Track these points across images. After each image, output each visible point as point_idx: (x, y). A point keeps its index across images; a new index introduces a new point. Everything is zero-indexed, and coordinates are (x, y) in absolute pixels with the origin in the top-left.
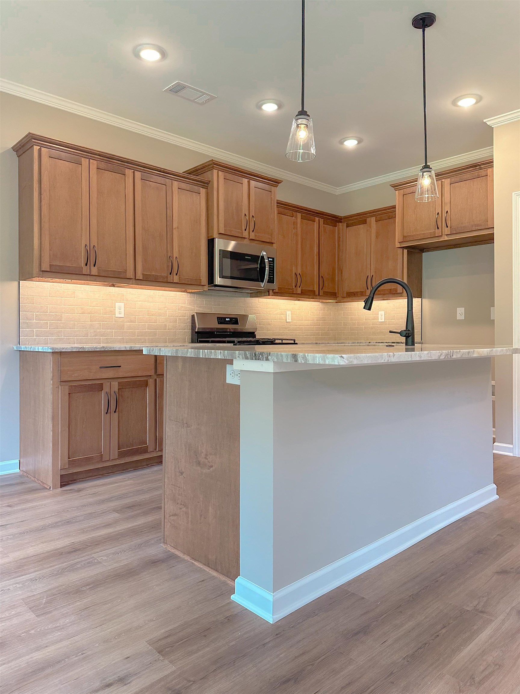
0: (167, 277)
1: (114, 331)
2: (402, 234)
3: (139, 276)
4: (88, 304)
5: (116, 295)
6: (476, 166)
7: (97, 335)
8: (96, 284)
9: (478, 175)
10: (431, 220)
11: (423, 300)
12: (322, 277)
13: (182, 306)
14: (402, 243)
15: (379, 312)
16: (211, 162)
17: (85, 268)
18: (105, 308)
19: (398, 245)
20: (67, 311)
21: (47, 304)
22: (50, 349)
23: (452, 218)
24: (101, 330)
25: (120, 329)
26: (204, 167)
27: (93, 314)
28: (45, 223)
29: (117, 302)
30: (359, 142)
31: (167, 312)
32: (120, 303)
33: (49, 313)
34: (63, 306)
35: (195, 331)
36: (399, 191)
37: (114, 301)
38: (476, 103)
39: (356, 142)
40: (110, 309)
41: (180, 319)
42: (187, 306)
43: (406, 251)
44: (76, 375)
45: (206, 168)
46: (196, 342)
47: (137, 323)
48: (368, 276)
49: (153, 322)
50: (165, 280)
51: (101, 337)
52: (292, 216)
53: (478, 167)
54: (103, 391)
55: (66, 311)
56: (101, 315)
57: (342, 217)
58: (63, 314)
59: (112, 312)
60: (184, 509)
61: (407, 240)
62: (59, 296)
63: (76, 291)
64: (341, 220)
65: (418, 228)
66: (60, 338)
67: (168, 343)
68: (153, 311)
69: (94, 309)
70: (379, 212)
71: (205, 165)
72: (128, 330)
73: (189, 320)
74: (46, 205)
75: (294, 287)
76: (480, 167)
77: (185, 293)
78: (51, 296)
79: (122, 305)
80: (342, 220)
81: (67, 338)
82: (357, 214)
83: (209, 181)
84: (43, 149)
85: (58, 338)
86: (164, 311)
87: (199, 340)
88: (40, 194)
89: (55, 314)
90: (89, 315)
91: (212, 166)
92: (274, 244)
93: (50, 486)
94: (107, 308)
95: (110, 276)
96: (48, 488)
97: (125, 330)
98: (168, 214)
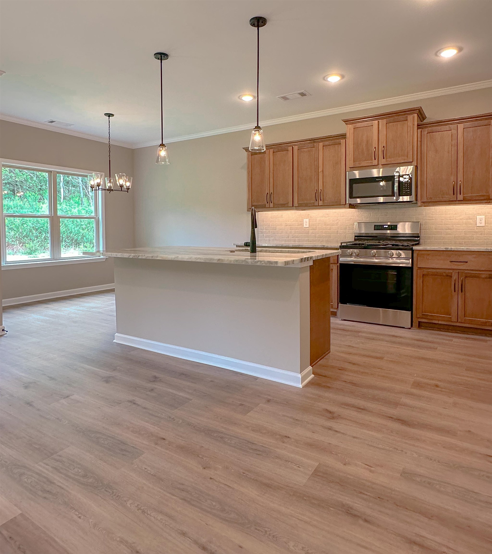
0: (314, 203)
1: (303, 235)
7: (293, 237)
17: (267, 204)
18: (298, 223)
24: (296, 234)
25: (307, 234)
27: (292, 226)
29: (304, 219)
31: (339, 223)
41: (349, 227)
42: (355, 218)
47: (317, 230)
49: (329, 229)
50: (313, 205)
51: (296, 238)
56: (296, 226)
59: (301, 224)
68: (328, 223)
69: (292, 223)
72: (312, 235)
79: (308, 220)
98: (316, 164)
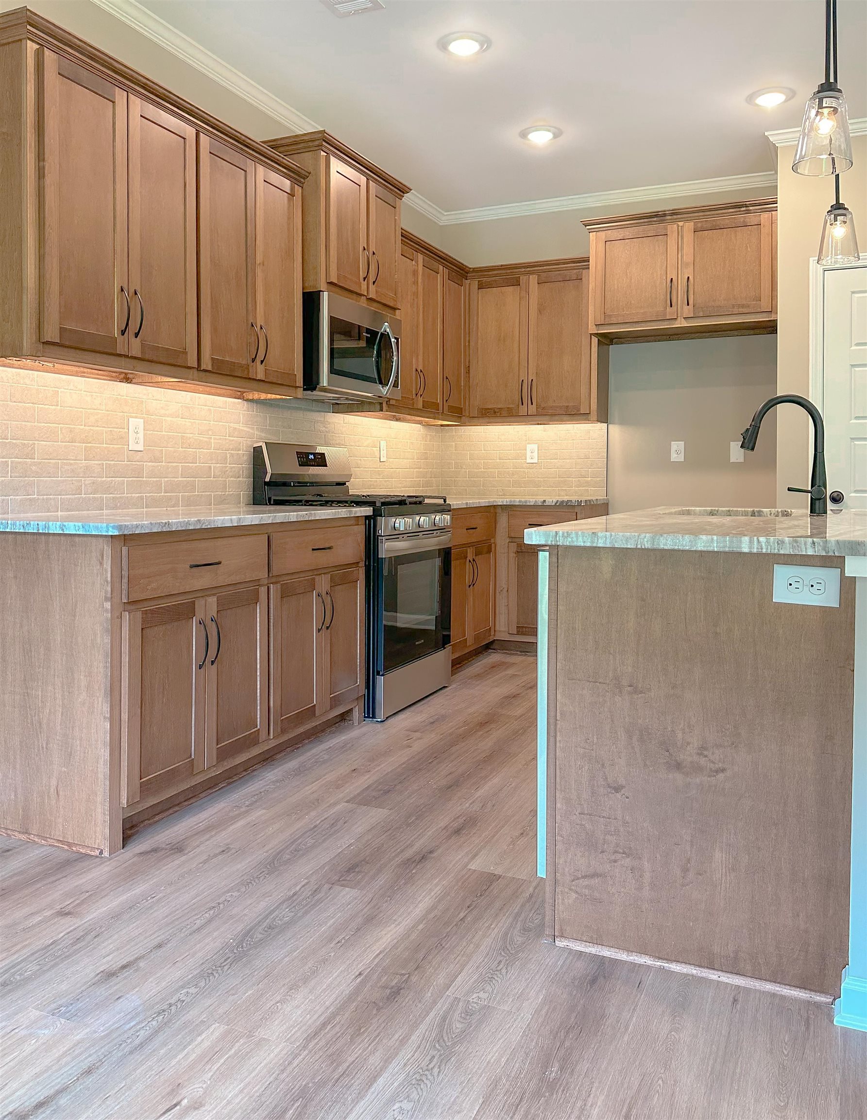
0: (247, 367)
1: (127, 481)
2: (603, 310)
3: (207, 364)
4: (82, 421)
5: (130, 401)
6: (742, 206)
7: (98, 492)
8: (98, 375)
9: (744, 221)
10: (658, 290)
11: (610, 426)
12: (447, 378)
13: (236, 428)
14: (600, 327)
15: (528, 445)
16: (321, 135)
17: (120, 339)
18: (111, 431)
19: (593, 330)
20: (44, 437)
21: (6, 418)
22: (113, 527)
23: (696, 290)
24: (104, 479)
25: (137, 476)
26: (296, 143)
27: (90, 443)
28: (51, 229)
29: (132, 417)
30: (556, 136)
31: (212, 441)
32: (136, 420)
33: (9, 440)
34: (36, 423)
35: (265, 482)
36: (598, 233)
37: (125, 414)
38: (786, 101)
39: (550, 135)
40: (120, 432)
42: (242, 428)
43: (595, 340)
44: (154, 585)
45: (302, 145)
46: (267, 504)
47: (164, 464)
48: (523, 380)
49: (191, 461)
50: (246, 373)
51: (105, 496)
52: (411, 258)
53: (744, 209)
54: (194, 618)
55: (41, 435)
56: (105, 445)
57: (470, 268)
58: (36, 442)
59: (122, 438)
60: (627, 862)
61: (612, 322)
62: (29, 401)
63: (59, 390)
64: (467, 273)
65: (633, 302)
66: (30, 500)
67: (214, 505)
68: (190, 438)
69: (92, 432)
70: (545, 267)
71: (303, 138)
72: (150, 479)
73: (245, 458)
74: (53, 187)
75: (414, 396)
76: (747, 208)
77: (240, 400)
78: (14, 399)
79: (140, 423)
80: (468, 275)
81: (43, 499)
82: (502, 266)
83: (307, 172)
84: (47, 52)
85: (28, 499)
86: (208, 438)
87: (274, 500)
88: (40, 157)
89: (22, 443)
90: (84, 445)
91: (317, 143)
92: (397, 311)
93: (102, 847)
94: (115, 430)
95: (162, 360)
96: (97, 853)
97: (144, 479)
98: (249, 232)
